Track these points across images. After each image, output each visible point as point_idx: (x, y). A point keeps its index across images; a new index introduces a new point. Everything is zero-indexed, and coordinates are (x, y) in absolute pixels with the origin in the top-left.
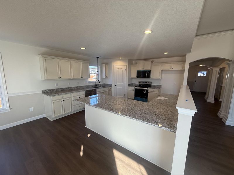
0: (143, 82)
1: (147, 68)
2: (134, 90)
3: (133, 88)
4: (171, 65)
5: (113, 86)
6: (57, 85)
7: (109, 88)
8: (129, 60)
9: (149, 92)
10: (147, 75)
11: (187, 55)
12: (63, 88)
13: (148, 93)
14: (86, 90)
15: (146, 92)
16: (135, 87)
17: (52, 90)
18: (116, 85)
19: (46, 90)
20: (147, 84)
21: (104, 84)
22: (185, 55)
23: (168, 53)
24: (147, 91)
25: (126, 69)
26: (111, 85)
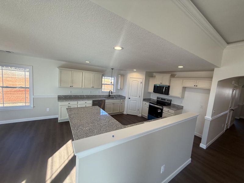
0: (162, 99)
1: (165, 83)
2: (148, 106)
3: (147, 104)
4: (196, 81)
5: (127, 98)
6: (71, 92)
7: (122, 100)
8: (146, 72)
9: (163, 112)
10: (164, 90)
11: (216, 69)
12: (75, 96)
13: (163, 114)
14: (94, 99)
15: (160, 111)
16: (150, 103)
17: (65, 96)
18: (129, 98)
19: (61, 96)
20: (166, 101)
21: (119, 95)
22: (213, 70)
23: (182, 67)
24: (162, 110)
25: (142, 82)
26: (124, 98)
